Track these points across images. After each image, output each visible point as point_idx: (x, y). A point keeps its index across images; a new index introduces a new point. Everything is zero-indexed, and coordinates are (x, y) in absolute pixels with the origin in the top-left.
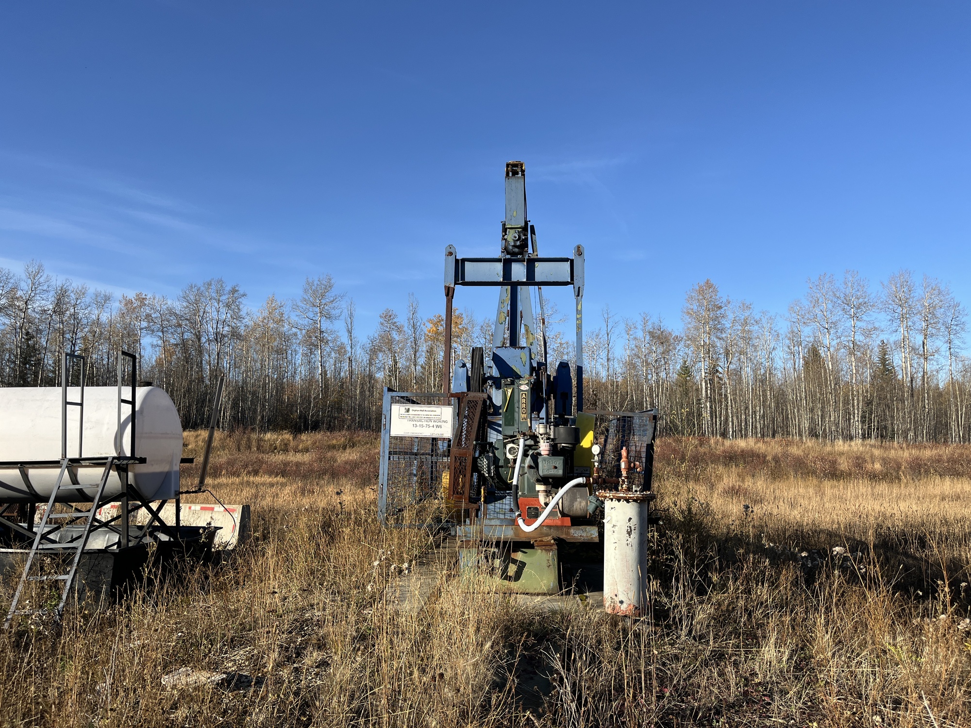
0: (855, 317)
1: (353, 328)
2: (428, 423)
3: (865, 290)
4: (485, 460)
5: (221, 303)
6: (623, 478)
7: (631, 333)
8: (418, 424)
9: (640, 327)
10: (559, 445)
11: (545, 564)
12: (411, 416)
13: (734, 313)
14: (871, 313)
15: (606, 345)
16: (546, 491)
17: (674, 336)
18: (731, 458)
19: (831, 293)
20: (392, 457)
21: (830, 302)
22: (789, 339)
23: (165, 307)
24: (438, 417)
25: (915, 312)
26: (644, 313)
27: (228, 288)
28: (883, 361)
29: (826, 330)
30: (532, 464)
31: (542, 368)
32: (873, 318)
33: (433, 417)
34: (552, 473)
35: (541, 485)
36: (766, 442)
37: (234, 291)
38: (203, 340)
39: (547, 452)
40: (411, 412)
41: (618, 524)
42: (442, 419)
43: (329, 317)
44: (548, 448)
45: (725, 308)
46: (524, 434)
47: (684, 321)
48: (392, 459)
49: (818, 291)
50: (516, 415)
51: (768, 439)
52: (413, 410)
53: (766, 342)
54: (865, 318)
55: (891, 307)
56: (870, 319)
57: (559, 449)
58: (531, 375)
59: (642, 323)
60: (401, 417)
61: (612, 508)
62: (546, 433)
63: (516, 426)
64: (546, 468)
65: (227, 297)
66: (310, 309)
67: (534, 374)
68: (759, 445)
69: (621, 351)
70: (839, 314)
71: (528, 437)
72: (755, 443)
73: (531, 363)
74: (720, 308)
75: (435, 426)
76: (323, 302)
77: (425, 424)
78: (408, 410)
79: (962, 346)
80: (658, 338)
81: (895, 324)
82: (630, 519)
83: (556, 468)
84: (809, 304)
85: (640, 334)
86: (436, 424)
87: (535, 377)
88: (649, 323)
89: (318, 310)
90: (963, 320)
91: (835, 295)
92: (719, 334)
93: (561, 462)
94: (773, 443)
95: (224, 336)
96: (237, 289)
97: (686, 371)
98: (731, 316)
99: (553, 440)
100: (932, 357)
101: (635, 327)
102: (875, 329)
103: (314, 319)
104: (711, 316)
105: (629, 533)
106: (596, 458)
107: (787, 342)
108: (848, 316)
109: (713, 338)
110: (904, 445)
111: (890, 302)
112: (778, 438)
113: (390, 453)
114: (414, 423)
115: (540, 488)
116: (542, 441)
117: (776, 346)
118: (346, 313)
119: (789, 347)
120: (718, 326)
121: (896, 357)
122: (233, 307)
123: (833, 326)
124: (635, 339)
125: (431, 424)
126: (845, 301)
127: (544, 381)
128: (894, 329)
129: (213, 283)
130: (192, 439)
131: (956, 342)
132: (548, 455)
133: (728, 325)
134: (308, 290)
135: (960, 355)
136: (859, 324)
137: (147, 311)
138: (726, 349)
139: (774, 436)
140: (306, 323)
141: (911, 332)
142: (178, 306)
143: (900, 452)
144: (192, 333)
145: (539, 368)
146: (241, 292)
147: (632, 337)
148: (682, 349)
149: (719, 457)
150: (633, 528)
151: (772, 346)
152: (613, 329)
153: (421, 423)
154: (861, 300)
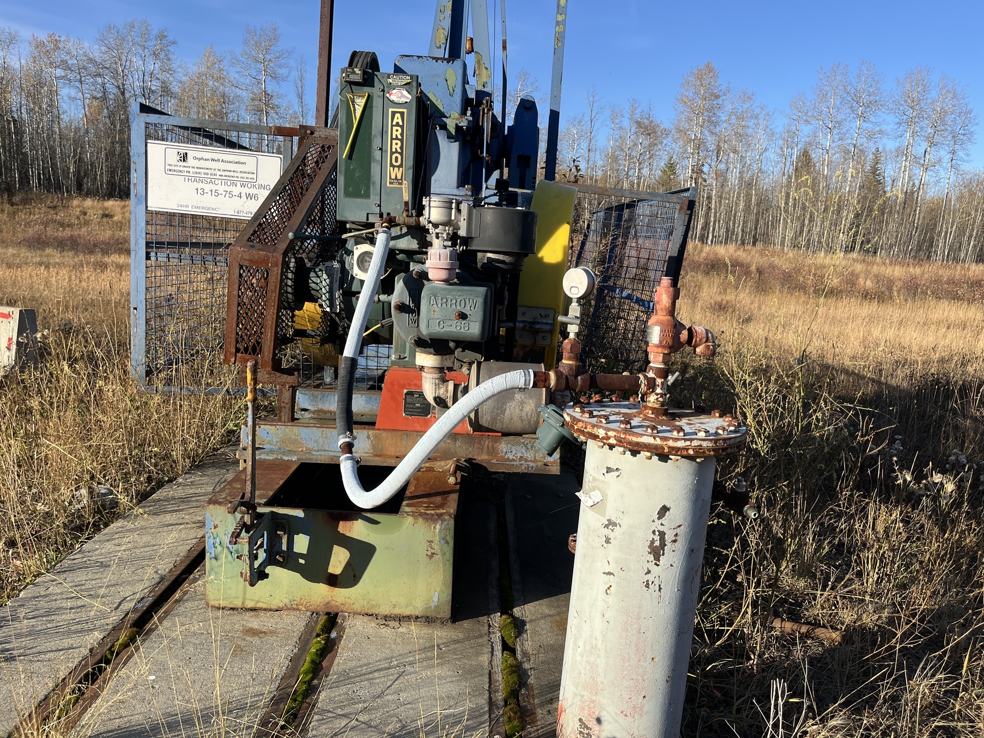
0: (862, 117)
1: (304, 93)
2: (229, 189)
3: (878, 86)
4: (325, 276)
5: (146, 51)
6: (651, 374)
7: (617, 121)
8: (207, 187)
9: (627, 115)
10: (479, 255)
11: (422, 549)
12: (191, 170)
13: (733, 103)
14: (880, 113)
15: (589, 134)
16: (441, 370)
17: (662, 128)
18: (713, 266)
19: (842, 88)
20: (152, 254)
21: (838, 97)
22: (783, 139)
23: (81, 52)
24: (250, 176)
25: (926, 116)
26: (633, 99)
27: (155, 32)
28: (874, 171)
29: (829, 130)
30: (407, 300)
31: (484, 102)
32: (880, 120)
33: (240, 175)
34: (453, 329)
35: (430, 353)
36: (747, 250)
37: (162, 37)
38: (127, 95)
39: (443, 275)
40: (190, 161)
41: (625, 521)
42: (260, 182)
43: (275, 77)
44: (445, 262)
45: (724, 97)
46: (391, 222)
47: (676, 110)
48: (153, 258)
49: (827, 83)
50: (375, 169)
51: (749, 247)
52: (195, 158)
53: (759, 140)
54: (872, 118)
55: (901, 108)
56: (877, 121)
57: (479, 265)
58: (464, 113)
59: (630, 111)
60: (170, 171)
61: (609, 470)
62: (448, 223)
63: (374, 199)
64: (437, 315)
65: (153, 43)
66: (253, 66)
67: (469, 113)
68: (738, 253)
69: (605, 140)
70: (846, 112)
71: (405, 230)
72: (736, 251)
73: (464, 91)
74: (717, 97)
75: (243, 195)
76: (268, 57)
77: (221, 189)
78: (184, 158)
79: (965, 158)
80: (646, 128)
81: (901, 128)
82: (664, 510)
83: (463, 316)
84: (816, 98)
85: (626, 123)
86: (248, 191)
87: (471, 119)
88: (638, 111)
89: (261, 66)
90: (971, 130)
91: (845, 90)
92: (712, 128)
93: (480, 301)
94: (753, 253)
95: (153, 92)
96: (165, 34)
97: (671, 167)
98: (729, 107)
99: (466, 241)
100: (932, 168)
101: (621, 115)
102: (881, 132)
103: (257, 77)
104: (706, 106)
105: (657, 552)
106: (575, 310)
107: (781, 142)
108: (855, 116)
109: (706, 132)
110: (887, 261)
111: (903, 102)
112: (760, 246)
113: (148, 245)
114: (200, 185)
115: (425, 359)
116: (436, 243)
117: (768, 147)
118: (295, 74)
119: (781, 148)
120: (713, 119)
121: (889, 167)
122: (162, 56)
123: (837, 125)
124: (621, 128)
125: (236, 190)
126: (855, 99)
127: (487, 126)
128: (899, 133)
129: (136, 24)
130: (118, 210)
131: (961, 153)
132: (446, 281)
133: (724, 118)
134: (249, 41)
135: (962, 167)
136: (865, 125)
137: (63, 56)
138: (718, 146)
139: (754, 244)
140: (248, 81)
141: (916, 139)
142: (97, 52)
143: (883, 268)
144: (113, 84)
145: (479, 103)
146: (171, 38)
147: (617, 126)
148: (669, 144)
149: (700, 265)
150: (669, 537)
151: (764, 146)
152: (598, 115)
153: (214, 187)
154: (872, 98)
